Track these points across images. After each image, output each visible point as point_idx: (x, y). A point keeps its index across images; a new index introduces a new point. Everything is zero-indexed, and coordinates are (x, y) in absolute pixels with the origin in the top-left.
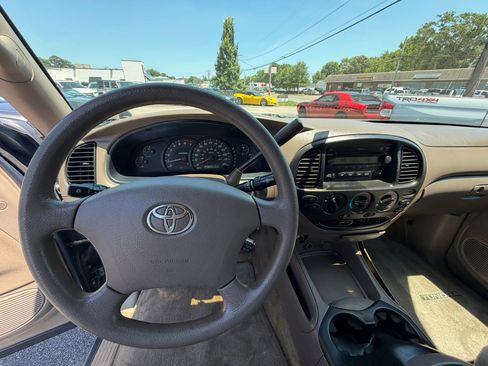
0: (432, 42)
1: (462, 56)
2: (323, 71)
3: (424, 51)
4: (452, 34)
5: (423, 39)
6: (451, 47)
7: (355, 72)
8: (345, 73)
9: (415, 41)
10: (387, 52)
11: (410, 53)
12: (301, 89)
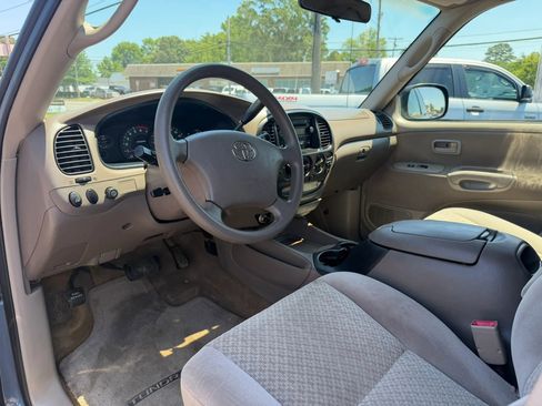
0: (258, 26)
1: (293, 46)
2: (115, 58)
3: (252, 36)
4: (275, 20)
5: (246, 20)
6: (278, 34)
7: (169, 61)
8: (153, 61)
9: (238, 21)
10: (208, 34)
11: (237, 38)
12: (82, 88)
